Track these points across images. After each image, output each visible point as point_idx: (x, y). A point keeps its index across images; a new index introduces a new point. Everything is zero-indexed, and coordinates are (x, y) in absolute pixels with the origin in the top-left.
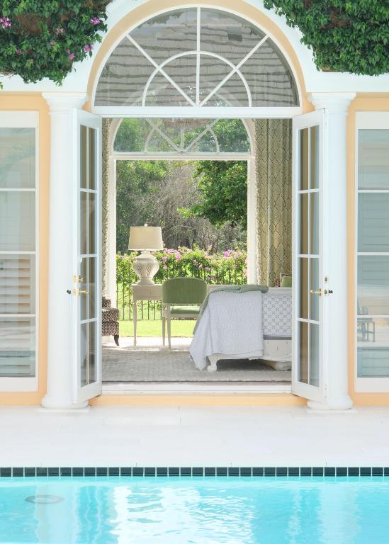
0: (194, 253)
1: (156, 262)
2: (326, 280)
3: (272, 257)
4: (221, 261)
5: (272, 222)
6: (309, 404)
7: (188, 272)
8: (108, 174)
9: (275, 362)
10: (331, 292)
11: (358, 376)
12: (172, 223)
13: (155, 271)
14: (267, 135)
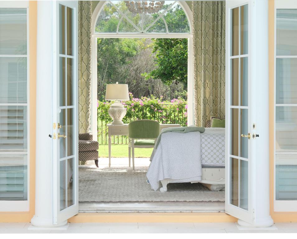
0: (152, 101)
1: (124, 108)
2: (254, 126)
3: (205, 105)
4: (169, 106)
5: (205, 81)
6: (239, 222)
7: (148, 113)
8: (91, 47)
9: (210, 185)
10: (258, 136)
11: (276, 199)
12: (140, 82)
13: (123, 114)
14: (202, 20)
